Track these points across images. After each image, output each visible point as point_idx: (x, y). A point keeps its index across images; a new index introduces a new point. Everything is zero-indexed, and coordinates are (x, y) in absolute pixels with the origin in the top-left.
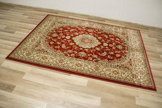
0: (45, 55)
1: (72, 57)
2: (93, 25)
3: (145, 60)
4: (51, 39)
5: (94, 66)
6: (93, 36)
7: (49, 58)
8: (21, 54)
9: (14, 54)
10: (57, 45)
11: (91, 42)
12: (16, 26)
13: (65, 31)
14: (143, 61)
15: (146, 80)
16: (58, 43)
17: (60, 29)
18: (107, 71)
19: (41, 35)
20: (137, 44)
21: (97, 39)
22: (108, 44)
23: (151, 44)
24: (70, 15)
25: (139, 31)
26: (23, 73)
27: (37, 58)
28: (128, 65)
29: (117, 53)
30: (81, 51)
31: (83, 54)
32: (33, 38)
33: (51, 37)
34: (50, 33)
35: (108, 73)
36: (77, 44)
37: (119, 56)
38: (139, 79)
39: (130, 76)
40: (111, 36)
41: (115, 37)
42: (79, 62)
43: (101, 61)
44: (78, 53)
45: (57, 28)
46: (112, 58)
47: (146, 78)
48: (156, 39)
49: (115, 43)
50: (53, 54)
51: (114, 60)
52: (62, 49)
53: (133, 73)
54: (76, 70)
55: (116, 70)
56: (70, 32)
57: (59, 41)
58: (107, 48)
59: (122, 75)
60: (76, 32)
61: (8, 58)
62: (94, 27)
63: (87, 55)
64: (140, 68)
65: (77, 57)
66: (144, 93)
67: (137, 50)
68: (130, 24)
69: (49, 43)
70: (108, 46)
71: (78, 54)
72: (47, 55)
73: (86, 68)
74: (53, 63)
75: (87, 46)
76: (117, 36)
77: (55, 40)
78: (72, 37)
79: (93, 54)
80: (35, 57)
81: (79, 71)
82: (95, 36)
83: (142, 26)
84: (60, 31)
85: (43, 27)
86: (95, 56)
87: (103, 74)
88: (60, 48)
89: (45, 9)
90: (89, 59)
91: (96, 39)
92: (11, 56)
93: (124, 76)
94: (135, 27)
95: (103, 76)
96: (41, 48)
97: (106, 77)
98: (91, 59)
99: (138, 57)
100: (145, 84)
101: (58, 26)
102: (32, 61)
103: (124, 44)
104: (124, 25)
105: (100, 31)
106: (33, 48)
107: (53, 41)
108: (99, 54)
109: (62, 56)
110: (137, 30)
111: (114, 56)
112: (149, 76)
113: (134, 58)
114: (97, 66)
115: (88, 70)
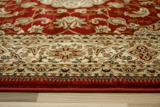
1: (33, 33)
5: (126, 47)
30: (64, 15)
31: (71, 21)
36: (45, 2)
42: (64, 44)
44: (55, 21)
54: (57, 72)
63: (85, 21)
65: (54, 31)
71: (57, 23)
73: (100, 58)
79: (107, 18)
81: (72, 73)
86: (116, 21)
90: (98, 31)
98: (106, 28)
108: (126, 14)
114: (137, 44)
115: (111, 63)
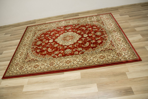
0: (36, 64)
1: (60, 57)
2: (69, 22)
3: (123, 38)
4: (36, 48)
5: (81, 58)
6: (72, 32)
7: (40, 65)
8: (15, 70)
9: (8, 72)
10: (44, 51)
11: (72, 37)
12: (2, 47)
13: (47, 36)
14: (122, 39)
15: (130, 54)
16: (44, 49)
17: (42, 36)
18: (94, 59)
19: (27, 47)
20: (113, 25)
21: (77, 33)
22: (87, 34)
23: (124, 21)
24: (47, 20)
25: (111, 13)
26: (22, 87)
27: (30, 69)
28: (111, 47)
29: (98, 40)
30: (66, 49)
31: (68, 51)
32: (20, 52)
33: (36, 45)
34: (34, 43)
35: (96, 60)
36: (60, 44)
37: (100, 42)
38: (124, 56)
39: (115, 56)
40: (88, 27)
41: (92, 27)
42: (67, 59)
43: (86, 52)
44: (64, 51)
45: (39, 36)
46: (95, 46)
47: (129, 52)
48: (127, 16)
49: (93, 32)
50: (43, 60)
51: (97, 46)
52: (49, 53)
53: (117, 52)
54: (67, 67)
55: (102, 54)
56: (51, 35)
57: (44, 47)
58: (87, 38)
59: (109, 57)
60: (56, 33)
61: (4, 78)
62: (71, 23)
63: (72, 50)
64: (122, 45)
65: (64, 55)
66: (132, 67)
67: (114, 31)
68: (101, 10)
69: (36, 52)
70: (88, 36)
72: (37, 63)
73: (75, 62)
74: (45, 68)
75: (70, 43)
76: (93, 25)
77: (40, 47)
78: (54, 39)
79: (77, 48)
80: (28, 68)
81: (70, 67)
82: (74, 32)
83: (112, 8)
84: (42, 38)
85: (26, 39)
86: (80, 49)
87: (92, 63)
88: (47, 53)
89: (23, 22)
90: (75, 54)
91: (75, 33)
92: (6, 75)
93: (110, 57)
94: (106, 11)
95: (92, 64)
96: (30, 59)
97: (95, 64)
98: (77, 52)
99: (117, 36)
100: (131, 59)
101: (38, 34)
102: (26, 73)
103: (101, 30)
104: (96, 13)
105: (77, 26)
106: (23, 61)
107: (39, 49)
108: (83, 46)
109: (51, 59)
110: (109, 13)
111: (96, 43)
112: (132, 50)
113: (113, 39)
114: (84, 57)
115: (78, 63)
